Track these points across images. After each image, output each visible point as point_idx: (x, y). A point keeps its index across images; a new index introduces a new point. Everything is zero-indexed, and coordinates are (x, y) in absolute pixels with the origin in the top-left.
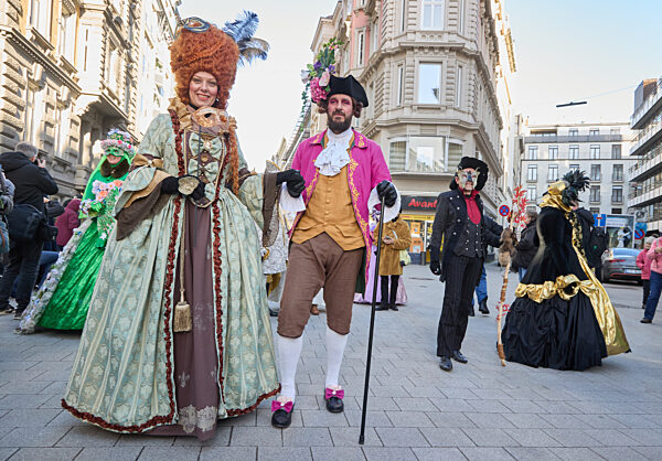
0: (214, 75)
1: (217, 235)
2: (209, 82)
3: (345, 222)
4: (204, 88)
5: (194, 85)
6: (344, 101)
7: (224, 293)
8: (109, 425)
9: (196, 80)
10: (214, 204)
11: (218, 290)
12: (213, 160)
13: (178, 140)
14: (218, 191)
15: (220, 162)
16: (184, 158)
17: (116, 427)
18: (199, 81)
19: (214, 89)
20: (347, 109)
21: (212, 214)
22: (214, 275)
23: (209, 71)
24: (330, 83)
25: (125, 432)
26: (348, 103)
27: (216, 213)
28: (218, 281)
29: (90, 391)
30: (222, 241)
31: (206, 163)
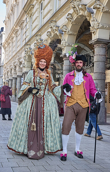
0: (46, 60)
1: (43, 105)
2: (45, 62)
3: (83, 99)
4: (43, 64)
5: (40, 63)
6: (80, 62)
7: (45, 121)
8: (17, 152)
9: (41, 61)
10: (43, 96)
11: (43, 120)
12: (43, 84)
13: (34, 79)
14: (44, 92)
15: (45, 85)
16: (36, 84)
17: (19, 152)
18: (42, 62)
19: (45, 64)
20: (81, 65)
21: (42, 99)
22: (42, 116)
23: (45, 59)
24: (76, 58)
25: (21, 154)
26: (82, 63)
27: (44, 99)
28: (43, 118)
29: (12, 143)
30: (45, 107)
31: (41, 85)
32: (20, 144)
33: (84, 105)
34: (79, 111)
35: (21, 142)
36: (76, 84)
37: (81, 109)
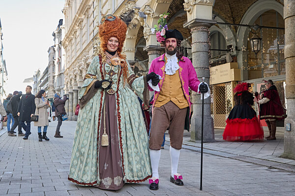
0: (118, 38)
1: (118, 106)
2: (115, 41)
3: (180, 96)
4: (114, 44)
5: (110, 43)
6: (173, 41)
7: (123, 130)
8: (80, 183)
9: (110, 41)
10: (117, 92)
11: (120, 128)
12: (115, 74)
13: (101, 67)
14: (118, 86)
15: (118, 74)
16: (104, 74)
17: (83, 183)
18: (111, 41)
19: (117, 44)
20: (174, 44)
21: (116, 97)
22: (118, 122)
23: (116, 37)
24: (166, 34)
26: (175, 41)
27: (118, 96)
28: (120, 125)
30: (121, 108)
31: (112, 75)
32: (84, 170)
33: (182, 104)
34: (174, 114)
35: (85, 166)
36: (168, 73)
37: (176, 110)
